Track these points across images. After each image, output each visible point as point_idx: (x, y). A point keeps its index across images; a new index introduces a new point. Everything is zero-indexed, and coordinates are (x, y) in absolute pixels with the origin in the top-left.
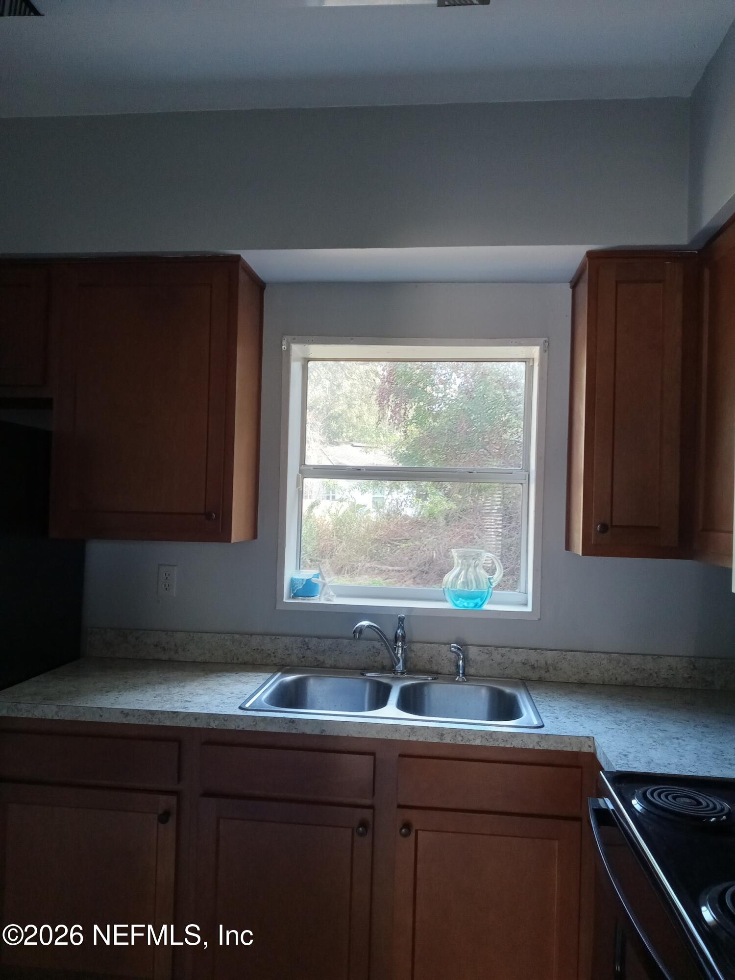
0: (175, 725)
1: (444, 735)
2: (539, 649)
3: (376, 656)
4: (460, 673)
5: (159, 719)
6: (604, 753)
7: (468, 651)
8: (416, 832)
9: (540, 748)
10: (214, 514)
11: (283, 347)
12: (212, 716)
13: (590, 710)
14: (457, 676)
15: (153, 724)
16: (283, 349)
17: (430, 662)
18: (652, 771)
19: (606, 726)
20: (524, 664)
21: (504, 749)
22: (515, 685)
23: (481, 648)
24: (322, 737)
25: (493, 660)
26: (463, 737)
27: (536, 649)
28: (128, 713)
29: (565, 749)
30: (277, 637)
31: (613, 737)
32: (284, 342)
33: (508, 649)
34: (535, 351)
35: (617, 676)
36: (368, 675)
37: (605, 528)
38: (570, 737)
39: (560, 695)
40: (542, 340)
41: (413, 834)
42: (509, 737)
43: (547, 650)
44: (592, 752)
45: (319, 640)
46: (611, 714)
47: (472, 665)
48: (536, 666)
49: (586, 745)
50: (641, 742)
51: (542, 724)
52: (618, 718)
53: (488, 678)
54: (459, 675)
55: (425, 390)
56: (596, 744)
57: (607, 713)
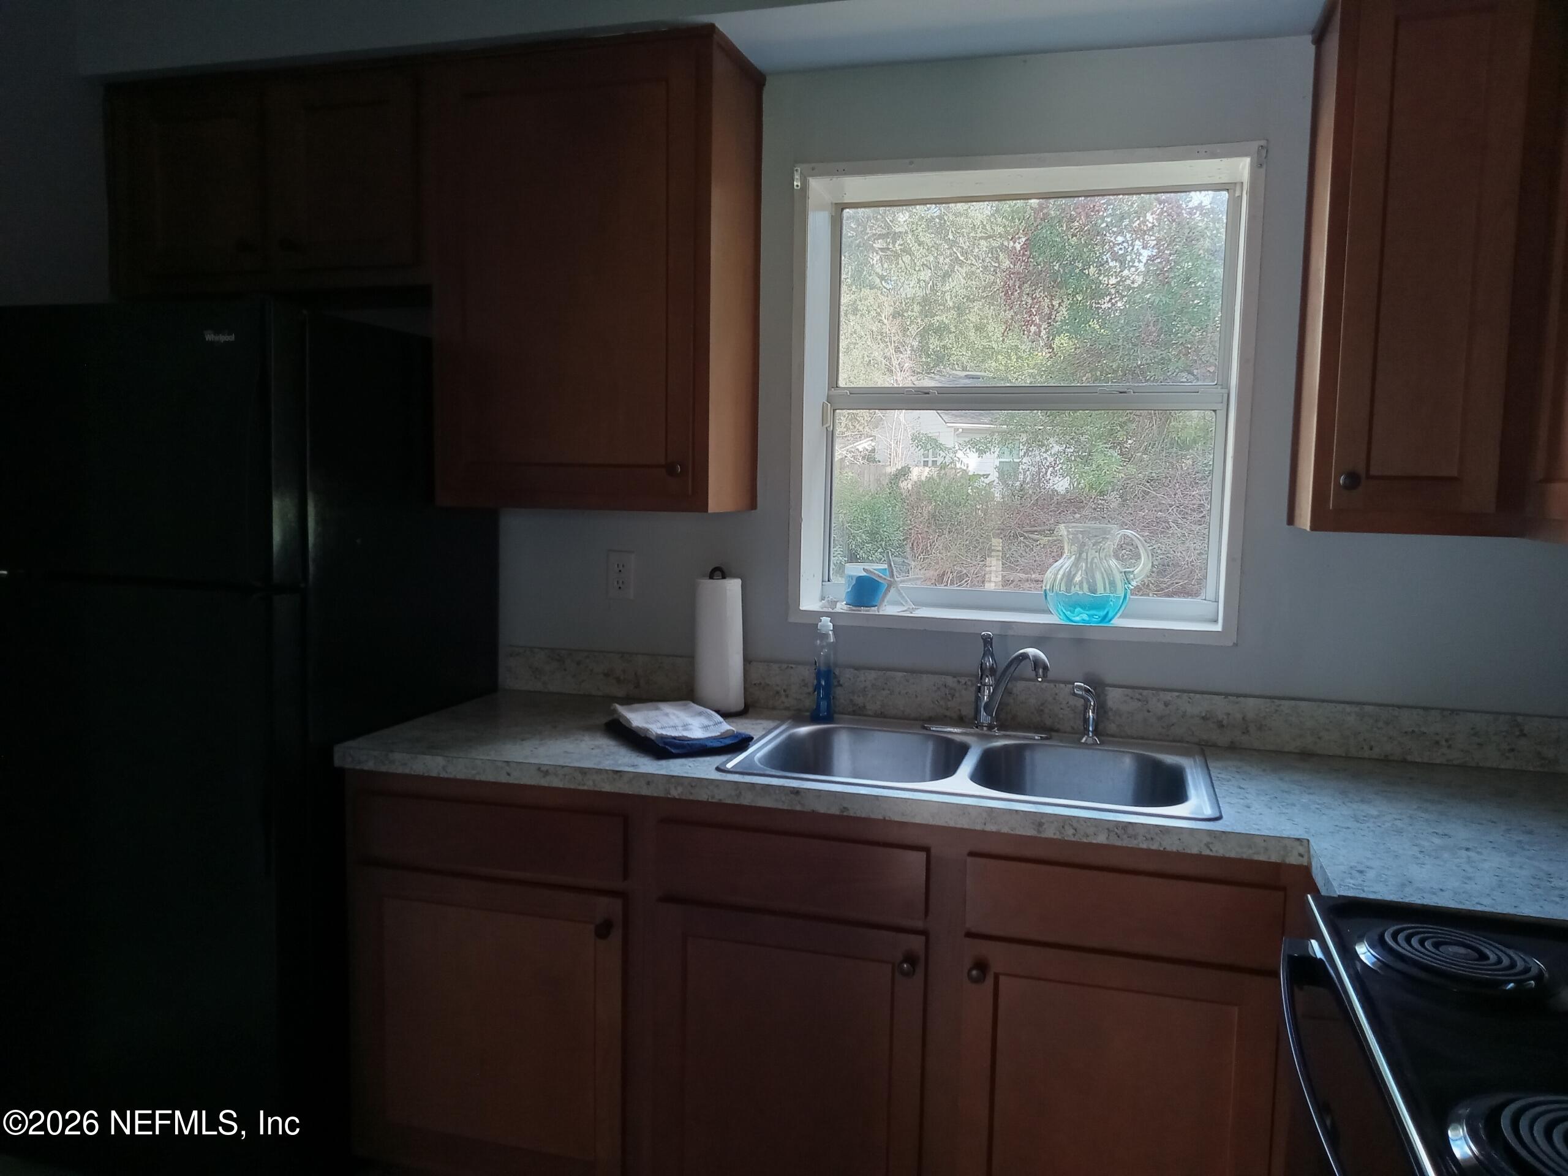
0: (616, 791)
1: (1044, 824)
2: (1231, 695)
3: (949, 700)
4: (1089, 730)
5: (594, 781)
6: (1321, 867)
7: (1106, 695)
8: (996, 977)
9: (1211, 854)
10: (679, 466)
11: (795, 183)
12: (673, 780)
13: (1311, 797)
14: (1085, 734)
15: (585, 788)
16: (795, 187)
17: (1041, 712)
18: (1407, 900)
19: (1337, 823)
20: (1204, 718)
21: (1149, 852)
22: (1187, 753)
23: (1129, 691)
24: (843, 819)
25: (1149, 711)
26: (1076, 830)
27: (1226, 695)
28: (547, 771)
29: (1256, 857)
30: (790, 665)
31: (1344, 841)
32: (797, 176)
33: (1177, 694)
34: (1241, 167)
35: (1373, 743)
36: (934, 729)
37: (1354, 481)
38: (1266, 838)
39: (1264, 770)
40: (1255, 145)
41: (990, 980)
42: (1157, 834)
43: (1245, 696)
44: (1306, 864)
45: (856, 671)
46: (1349, 804)
47: (1112, 718)
48: (1225, 722)
49: (1295, 853)
50: (1394, 851)
51: (1217, 815)
52: (1362, 811)
53: (1140, 741)
54: (1088, 735)
55: (1086, 272)
56: (1312, 852)
57: (1344, 803)
